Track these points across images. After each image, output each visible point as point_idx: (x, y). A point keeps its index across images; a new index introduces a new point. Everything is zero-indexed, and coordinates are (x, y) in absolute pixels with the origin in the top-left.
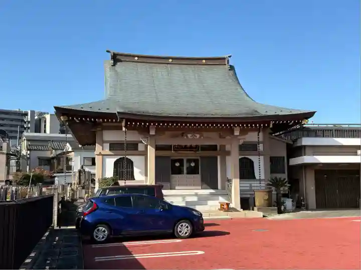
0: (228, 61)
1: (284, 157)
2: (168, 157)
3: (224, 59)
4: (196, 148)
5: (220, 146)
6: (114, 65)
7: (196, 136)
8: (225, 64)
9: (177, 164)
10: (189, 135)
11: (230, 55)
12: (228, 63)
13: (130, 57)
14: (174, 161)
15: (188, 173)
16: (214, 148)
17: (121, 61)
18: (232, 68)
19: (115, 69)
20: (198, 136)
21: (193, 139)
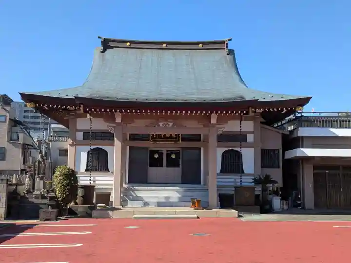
0: (227, 44)
1: (279, 150)
2: (146, 148)
3: (223, 43)
4: (176, 138)
5: (204, 136)
6: (103, 51)
7: (169, 125)
8: (224, 49)
9: (156, 156)
10: (161, 124)
11: (230, 38)
12: (227, 47)
13: (121, 43)
14: (153, 152)
15: (168, 166)
16: (197, 138)
17: (112, 47)
18: (231, 52)
19: (103, 56)
20: (171, 124)
21: (166, 127)
